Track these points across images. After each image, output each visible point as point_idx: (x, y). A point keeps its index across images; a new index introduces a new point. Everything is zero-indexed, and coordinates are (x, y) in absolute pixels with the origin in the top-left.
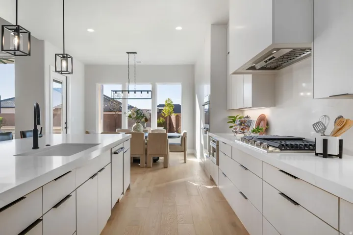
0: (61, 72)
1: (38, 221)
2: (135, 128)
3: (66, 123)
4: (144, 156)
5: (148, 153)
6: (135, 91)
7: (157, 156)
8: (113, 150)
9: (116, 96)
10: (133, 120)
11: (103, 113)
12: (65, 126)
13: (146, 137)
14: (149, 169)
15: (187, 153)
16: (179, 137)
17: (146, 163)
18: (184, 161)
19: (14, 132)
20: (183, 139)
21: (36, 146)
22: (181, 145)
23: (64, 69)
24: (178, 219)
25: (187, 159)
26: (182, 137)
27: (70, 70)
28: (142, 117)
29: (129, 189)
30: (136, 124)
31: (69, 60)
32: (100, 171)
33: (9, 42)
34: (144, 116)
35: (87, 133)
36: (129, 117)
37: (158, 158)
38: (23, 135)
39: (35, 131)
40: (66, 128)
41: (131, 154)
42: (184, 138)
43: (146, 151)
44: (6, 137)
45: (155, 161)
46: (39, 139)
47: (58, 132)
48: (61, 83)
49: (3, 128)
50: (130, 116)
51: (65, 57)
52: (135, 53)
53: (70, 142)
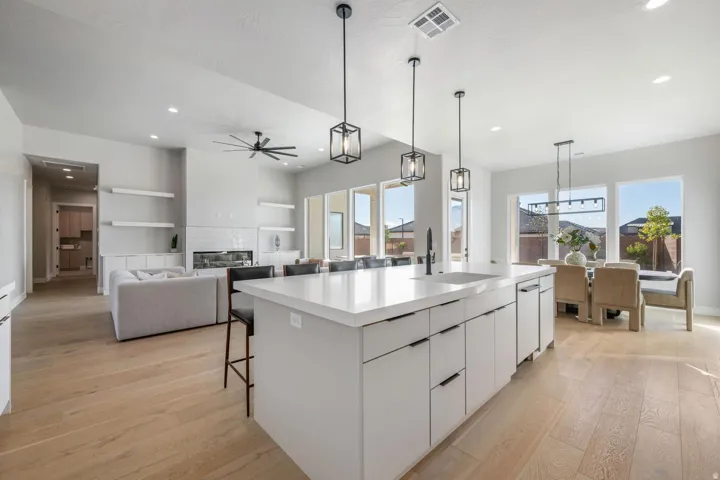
0: (457, 190)
1: (425, 340)
2: (570, 260)
3: (466, 250)
4: (586, 304)
5: (596, 299)
6: (570, 202)
7: (614, 309)
8: (520, 286)
9: (535, 210)
10: (567, 247)
11: (519, 236)
12: (465, 253)
13: (590, 275)
14: (596, 327)
15: (693, 311)
16: (672, 279)
17: (590, 316)
18: (685, 327)
19: (412, 258)
20: (683, 283)
21: (429, 272)
22: (677, 294)
23: (460, 186)
24: (642, 417)
25: (694, 324)
26: (679, 280)
27: (466, 187)
28: (584, 242)
29: (550, 347)
30: (571, 253)
31: (466, 174)
32: (498, 309)
33: (407, 169)
34: (587, 239)
35: (493, 262)
36: (558, 241)
37: (618, 313)
38: (420, 261)
39: (429, 256)
40: (467, 255)
41: (556, 298)
42: (686, 282)
43: (590, 297)
44: (405, 262)
45: (612, 316)
46: (432, 265)
47: (457, 259)
48: (461, 200)
49: (404, 253)
50: (560, 241)
51: (461, 172)
52: (571, 142)
53: (471, 271)
